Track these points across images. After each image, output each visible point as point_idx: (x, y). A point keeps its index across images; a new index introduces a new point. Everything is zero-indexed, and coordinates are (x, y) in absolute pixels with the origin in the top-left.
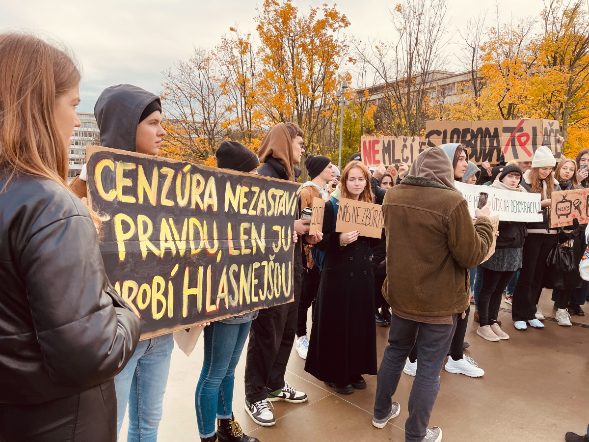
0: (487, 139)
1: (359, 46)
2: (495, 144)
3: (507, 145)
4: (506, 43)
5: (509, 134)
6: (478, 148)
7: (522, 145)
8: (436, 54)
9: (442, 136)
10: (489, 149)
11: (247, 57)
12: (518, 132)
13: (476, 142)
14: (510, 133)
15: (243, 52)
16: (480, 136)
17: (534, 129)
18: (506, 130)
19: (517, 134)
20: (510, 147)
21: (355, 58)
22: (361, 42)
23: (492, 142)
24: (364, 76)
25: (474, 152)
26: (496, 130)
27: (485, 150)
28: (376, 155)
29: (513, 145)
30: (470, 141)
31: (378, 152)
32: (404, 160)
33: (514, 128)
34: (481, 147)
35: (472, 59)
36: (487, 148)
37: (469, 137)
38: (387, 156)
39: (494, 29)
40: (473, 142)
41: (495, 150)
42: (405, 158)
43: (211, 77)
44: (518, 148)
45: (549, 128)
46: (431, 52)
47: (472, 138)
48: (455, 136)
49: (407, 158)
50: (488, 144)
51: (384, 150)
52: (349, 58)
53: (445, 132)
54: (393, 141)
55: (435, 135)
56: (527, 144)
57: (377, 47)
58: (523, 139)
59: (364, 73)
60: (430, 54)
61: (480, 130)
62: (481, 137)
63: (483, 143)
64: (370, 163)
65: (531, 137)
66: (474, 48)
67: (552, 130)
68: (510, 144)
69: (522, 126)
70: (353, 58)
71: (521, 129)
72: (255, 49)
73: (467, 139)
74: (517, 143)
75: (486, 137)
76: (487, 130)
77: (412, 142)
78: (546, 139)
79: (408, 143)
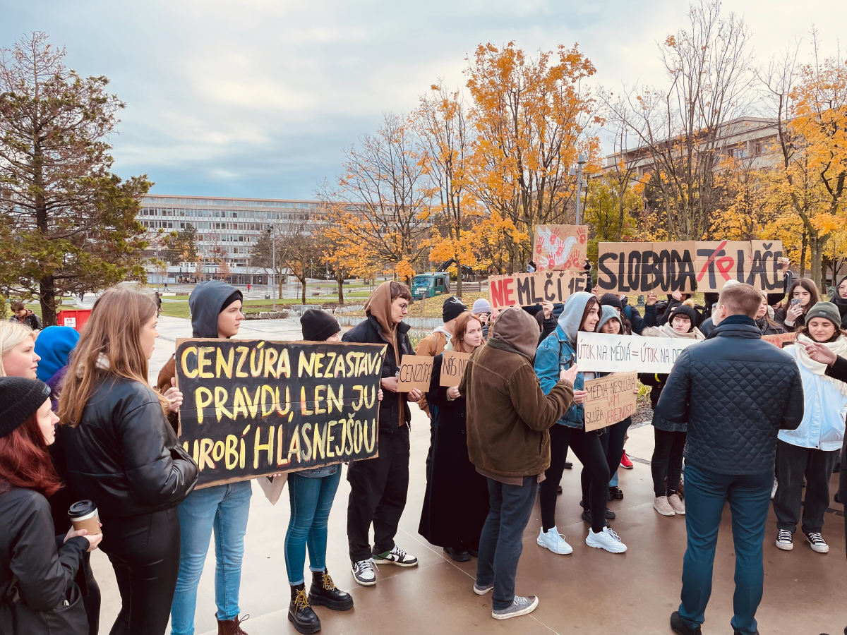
0: (676, 264)
1: (610, 100)
2: (687, 270)
3: (703, 271)
4: (828, 87)
5: (705, 259)
6: (665, 275)
7: (724, 271)
8: (732, 101)
9: (618, 260)
10: (679, 275)
11: (455, 122)
12: (718, 255)
13: (661, 267)
14: (707, 257)
15: (449, 116)
16: (665, 260)
17: (740, 253)
18: (701, 253)
19: (717, 258)
20: (707, 274)
21: (604, 117)
22: (612, 94)
23: (682, 268)
24: (624, 138)
25: (659, 280)
26: (687, 253)
27: (674, 276)
28: (510, 295)
29: (712, 272)
30: (653, 266)
31: (511, 291)
32: (548, 298)
33: (713, 251)
34: (668, 273)
35: (778, 111)
36: (677, 274)
37: (651, 261)
38: (524, 296)
39: (809, 67)
40: (657, 267)
41: (688, 277)
42: (550, 295)
43: (405, 153)
44: (718, 275)
45: (763, 251)
46: (722, 99)
47: (655, 262)
48: (635, 260)
49: (553, 296)
50: (677, 270)
51: (521, 288)
52: (595, 117)
53: (622, 255)
54: (532, 278)
55: (610, 259)
56: (730, 270)
57: (639, 98)
58: (725, 264)
59: (624, 132)
60: (721, 103)
61: (664, 253)
62: (668, 262)
63: (671, 269)
64: (502, 305)
65: (736, 262)
66: (781, 96)
67: (767, 254)
68: (707, 270)
69: (723, 249)
70: (601, 117)
71: (722, 253)
72: (465, 113)
73: (649, 264)
74: (716, 268)
75: (673, 261)
76: (674, 252)
77: (559, 277)
78: (758, 265)
79: (554, 279)
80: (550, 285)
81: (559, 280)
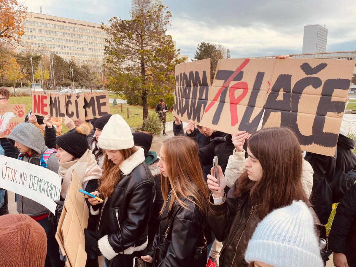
0: (198, 89)
2: (204, 97)
3: (215, 100)
5: (221, 84)
7: (234, 103)
12: (234, 80)
14: (223, 81)
19: (232, 83)
20: (218, 104)
25: (187, 106)
26: (204, 75)
27: (195, 104)
28: (45, 108)
29: (222, 102)
31: (46, 105)
32: (68, 114)
33: (231, 73)
34: (192, 99)
36: (197, 100)
38: (54, 110)
41: (203, 106)
42: (70, 112)
44: (227, 107)
47: (187, 85)
49: (73, 113)
51: (52, 104)
54: (58, 98)
56: (241, 102)
58: (238, 93)
62: (194, 86)
65: (250, 91)
68: (219, 99)
69: (242, 70)
74: (227, 99)
75: (197, 85)
77: (76, 99)
78: (280, 97)
79: (73, 100)
80: (70, 105)
81: (76, 101)
